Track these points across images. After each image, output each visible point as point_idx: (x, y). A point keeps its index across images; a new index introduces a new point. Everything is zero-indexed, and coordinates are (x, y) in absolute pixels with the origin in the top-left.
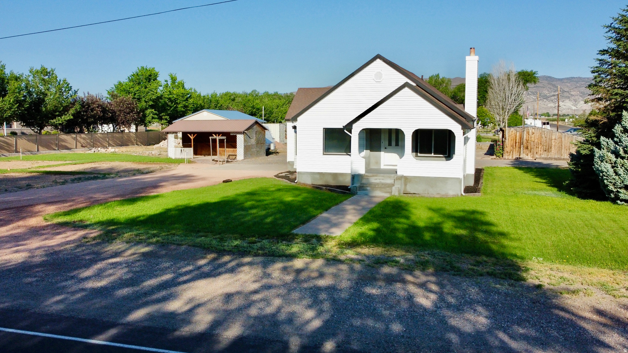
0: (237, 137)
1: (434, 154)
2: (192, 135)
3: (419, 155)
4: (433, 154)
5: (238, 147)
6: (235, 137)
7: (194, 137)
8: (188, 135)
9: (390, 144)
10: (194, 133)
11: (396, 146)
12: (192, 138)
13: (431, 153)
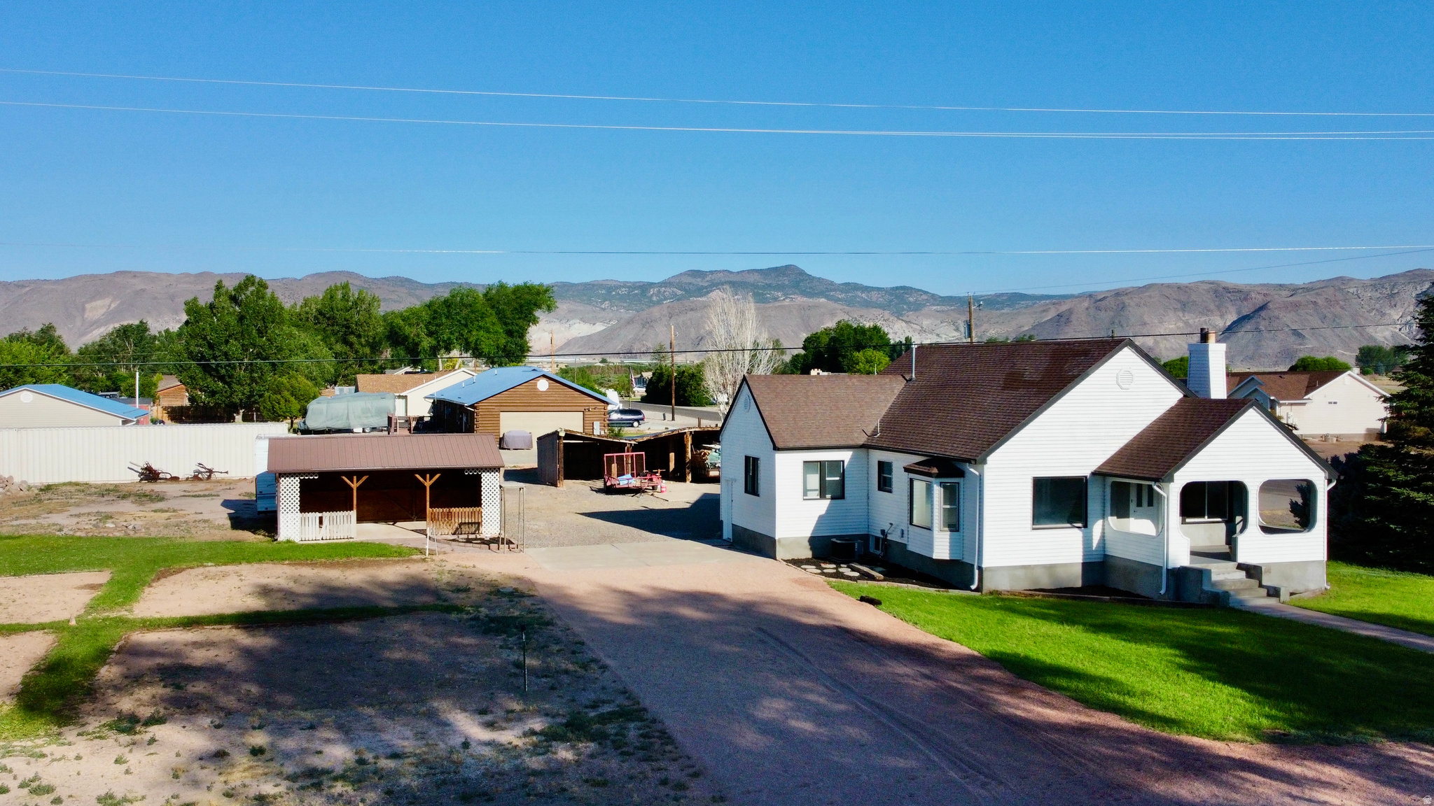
0: (483, 478)
1: (1209, 518)
2: (355, 478)
3: (1188, 520)
4: (1206, 517)
5: (484, 504)
6: (478, 480)
7: (360, 482)
8: (343, 477)
9: (1139, 504)
10: (359, 474)
11: (1148, 506)
12: (355, 486)
13: (1203, 516)
